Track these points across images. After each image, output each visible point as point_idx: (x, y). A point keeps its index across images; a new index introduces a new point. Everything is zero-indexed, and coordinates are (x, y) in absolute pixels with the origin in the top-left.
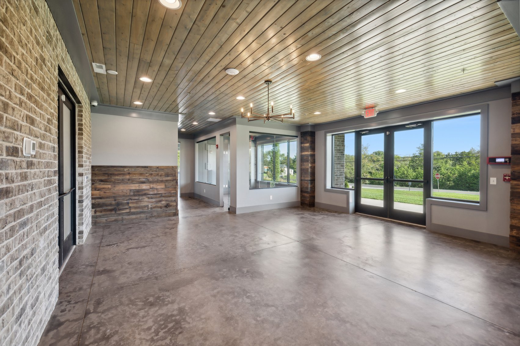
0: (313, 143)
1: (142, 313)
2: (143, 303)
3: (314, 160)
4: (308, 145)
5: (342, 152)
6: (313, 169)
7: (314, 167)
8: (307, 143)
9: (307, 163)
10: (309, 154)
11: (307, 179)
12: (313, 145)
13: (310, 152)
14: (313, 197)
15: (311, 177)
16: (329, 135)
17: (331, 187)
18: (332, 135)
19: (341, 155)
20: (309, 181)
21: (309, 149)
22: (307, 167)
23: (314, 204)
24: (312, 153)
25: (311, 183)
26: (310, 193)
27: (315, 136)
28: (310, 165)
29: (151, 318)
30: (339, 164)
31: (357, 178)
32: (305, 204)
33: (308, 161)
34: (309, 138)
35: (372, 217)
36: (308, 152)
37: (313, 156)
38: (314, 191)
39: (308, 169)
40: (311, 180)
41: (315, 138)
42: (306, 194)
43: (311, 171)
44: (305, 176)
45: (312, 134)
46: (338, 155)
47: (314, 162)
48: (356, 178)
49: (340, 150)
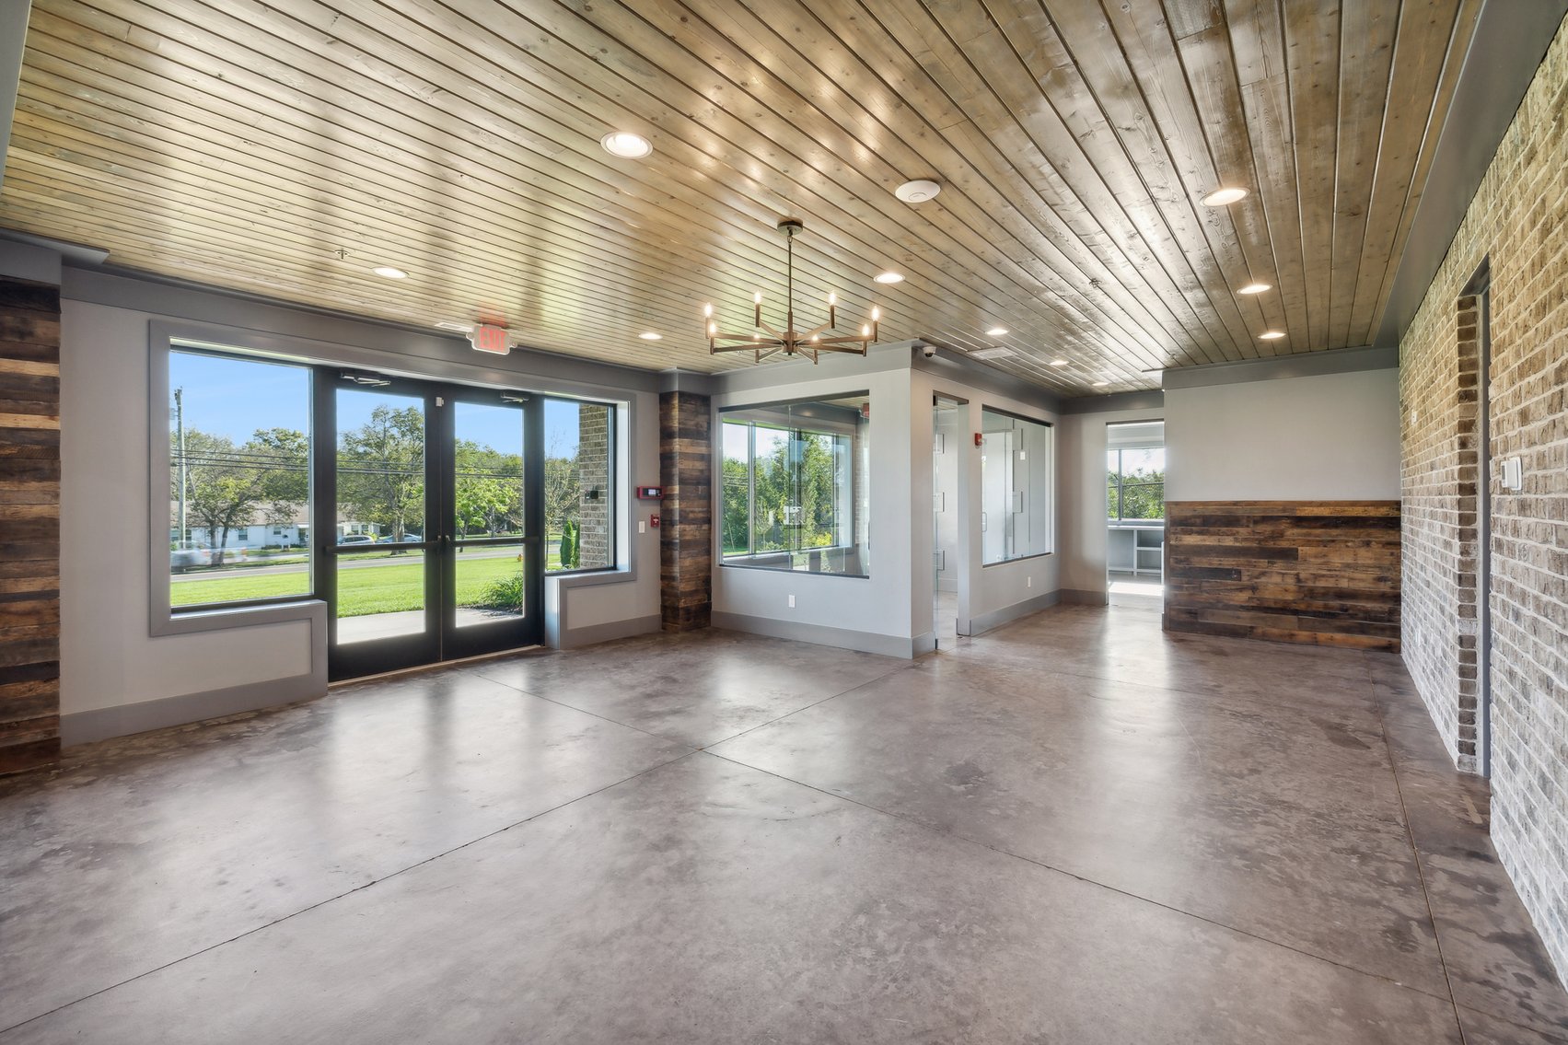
1: (1272, 850)
2: (1262, 865)
29: (1256, 833)
35: (411, 672)
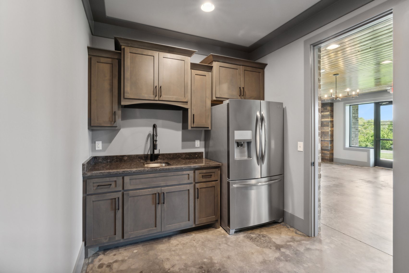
0: (332, 111)
3: (333, 125)
4: (328, 113)
5: (356, 119)
6: (332, 132)
7: (333, 130)
8: (327, 112)
9: (327, 127)
10: (329, 120)
11: (327, 140)
12: (332, 113)
13: (330, 119)
14: (332, 154)
15: (331, 138)
16: (348, 106)
17: (349, 146)
18: (350, 105)
19: (356, 121)
20: (329, 142)
21: (329, 116)
22: (328, 131)
23: (333, 159)
24: (331, 119)
25: (331, 143)
26: (330, 151)
27: (333, 107)
28: (330, 129)
30: (355, 128)
31: (377, 139)
32: (326, 159)
33: (328, 126)
34: (329, 108)
36: (328, 118)
37: (332, 122)
38: (333, 149)
39: (329, 132)
40: (330, 141)
41: (333, 108)
42: (325, 152)
43: (331, 133)
44: (325, 137)
45: (331, 105)
46: (354, 121)
47: (332, 126)
48: (375, 139)
49: (355, 117)
